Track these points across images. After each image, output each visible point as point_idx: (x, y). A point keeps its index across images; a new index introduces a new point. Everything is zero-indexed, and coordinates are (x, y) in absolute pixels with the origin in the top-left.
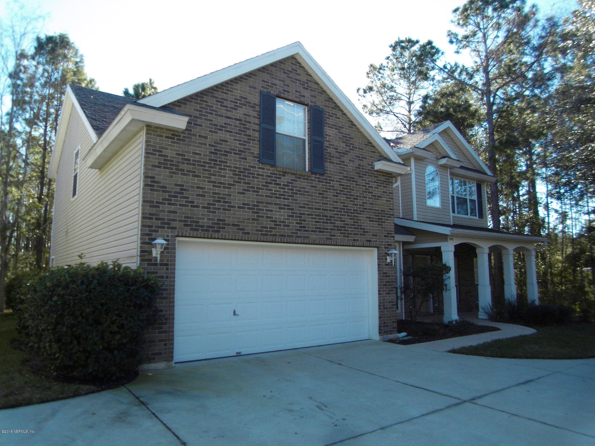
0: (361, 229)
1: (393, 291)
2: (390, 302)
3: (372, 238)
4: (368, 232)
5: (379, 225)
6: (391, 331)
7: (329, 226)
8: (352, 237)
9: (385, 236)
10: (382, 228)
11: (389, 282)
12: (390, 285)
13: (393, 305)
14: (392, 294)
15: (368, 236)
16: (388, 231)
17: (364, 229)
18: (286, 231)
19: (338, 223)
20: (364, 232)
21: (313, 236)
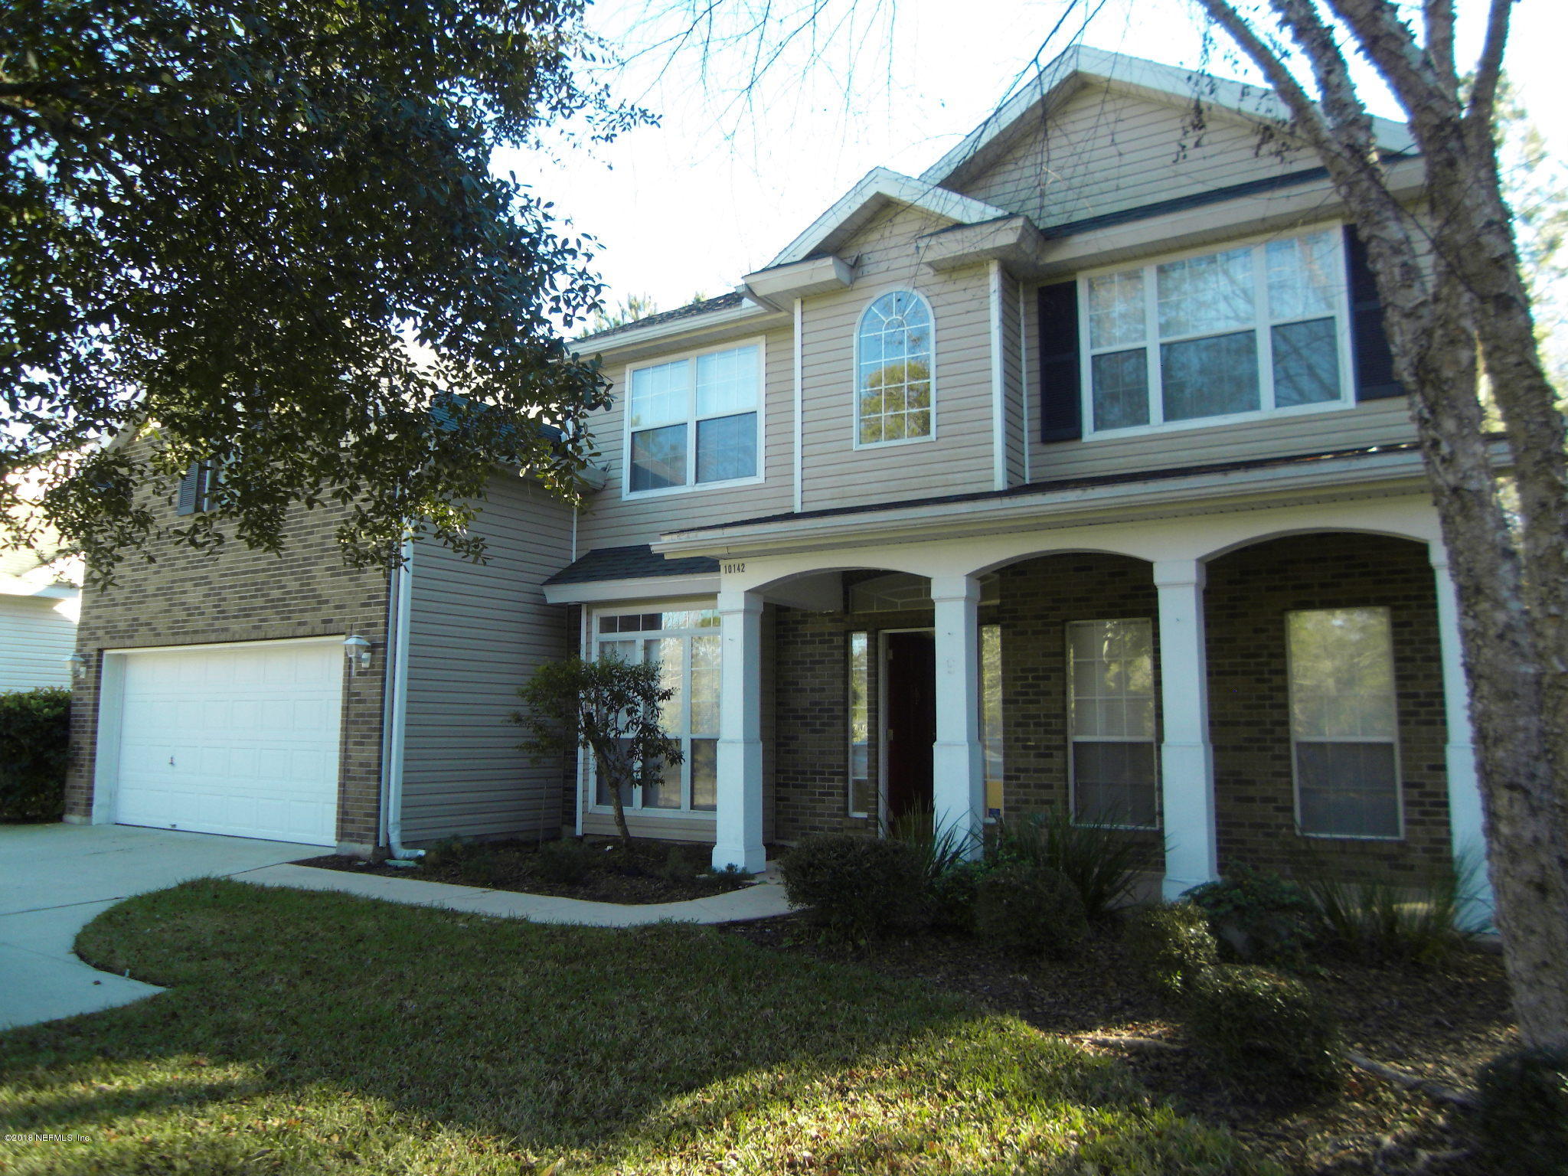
0: (314, 597)
1: (370, 737)
2: (361, 765)
3: (334, 614)
4: (327, 602)
5: (351, 580)
6: (359, 835)
7: (259, 602)
8: (296, 618)
9: (364, 605)
10: (358, 586)
11: (362, 715)
12: (366, 722)
13: (369, 772)
14: (369, 744)
15: (326, 612)
16: (369, 590)
17: (320, 596)
18: (200, 623)
19: (276, 593)
20: (319, 603)
21: (235, 626)
